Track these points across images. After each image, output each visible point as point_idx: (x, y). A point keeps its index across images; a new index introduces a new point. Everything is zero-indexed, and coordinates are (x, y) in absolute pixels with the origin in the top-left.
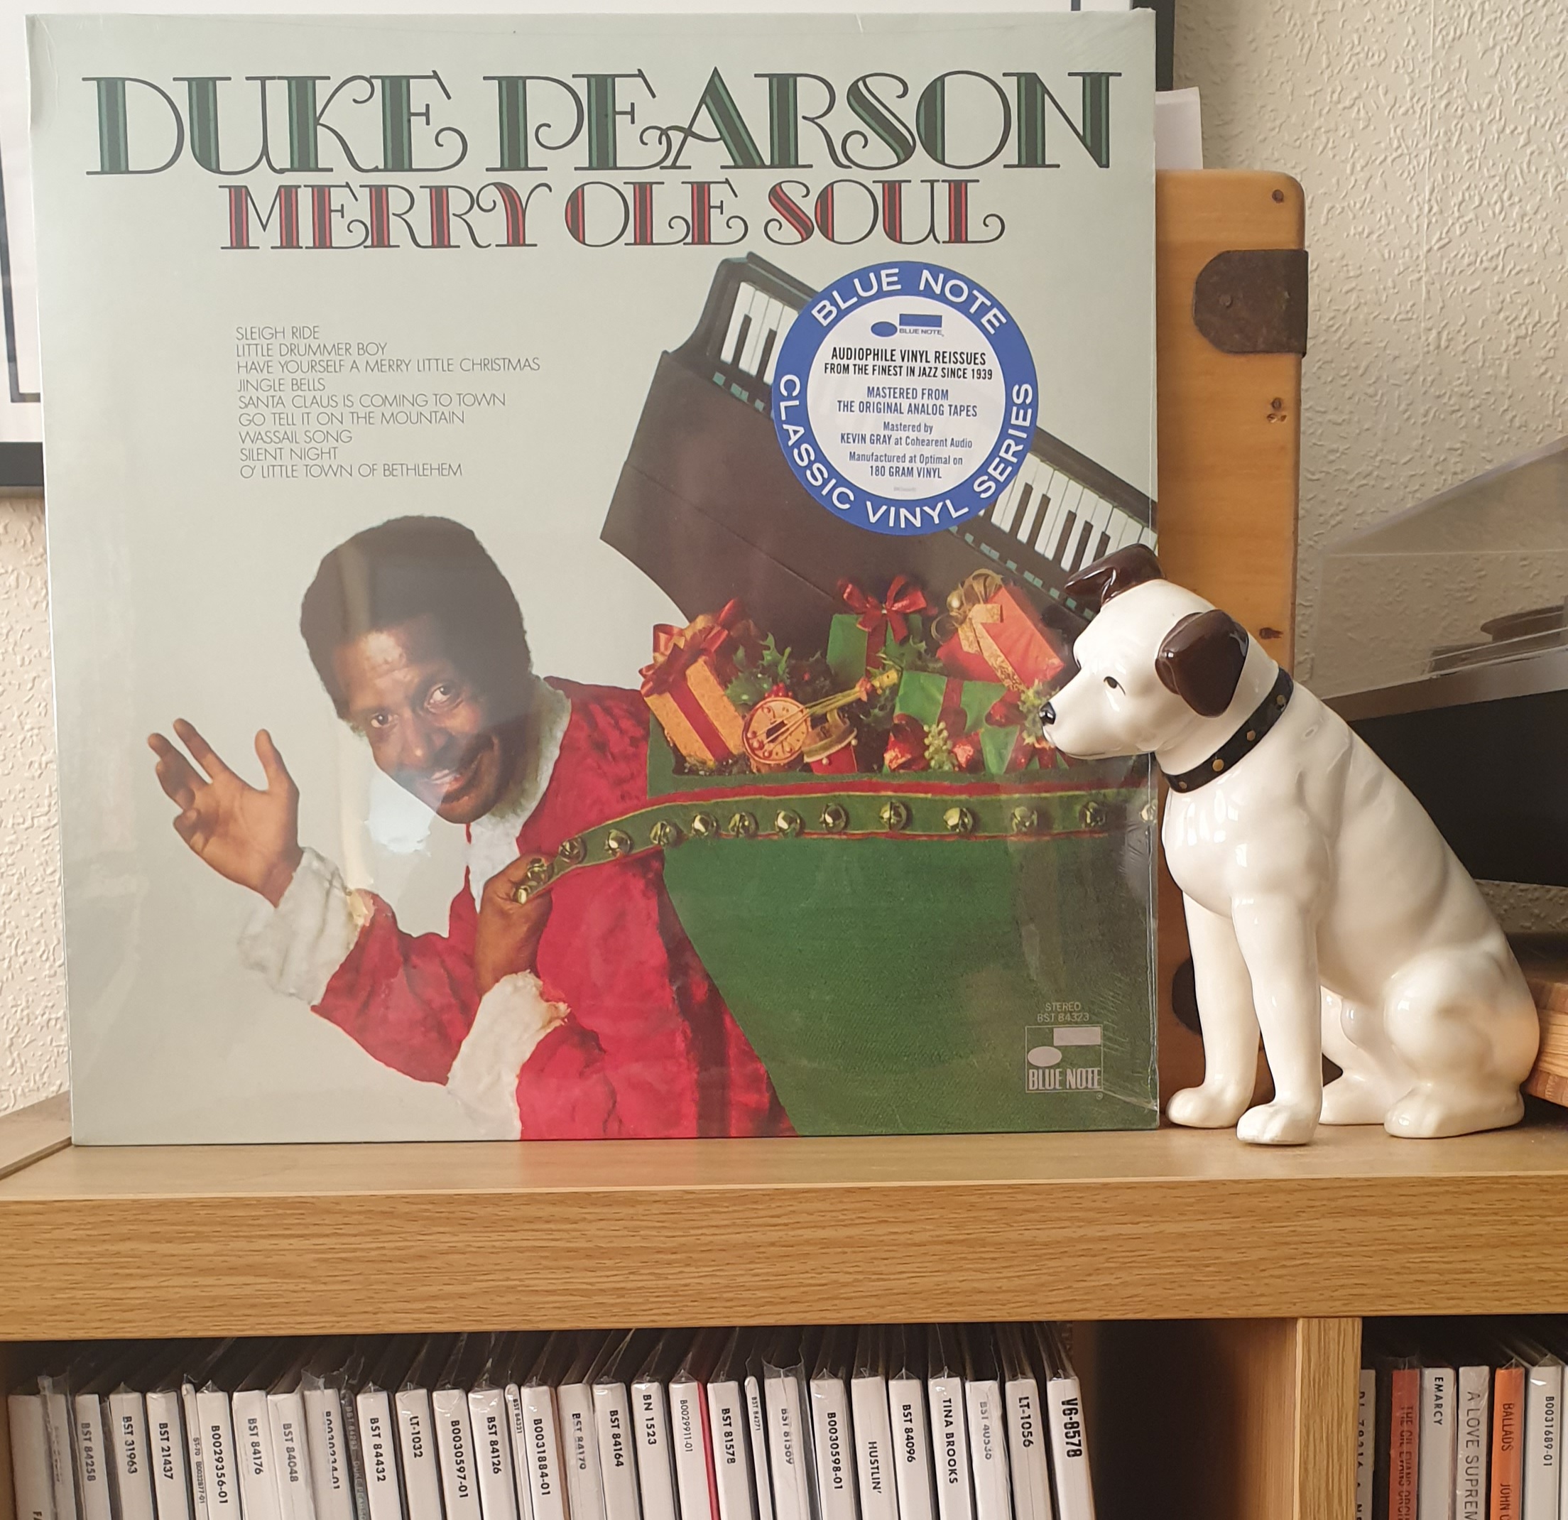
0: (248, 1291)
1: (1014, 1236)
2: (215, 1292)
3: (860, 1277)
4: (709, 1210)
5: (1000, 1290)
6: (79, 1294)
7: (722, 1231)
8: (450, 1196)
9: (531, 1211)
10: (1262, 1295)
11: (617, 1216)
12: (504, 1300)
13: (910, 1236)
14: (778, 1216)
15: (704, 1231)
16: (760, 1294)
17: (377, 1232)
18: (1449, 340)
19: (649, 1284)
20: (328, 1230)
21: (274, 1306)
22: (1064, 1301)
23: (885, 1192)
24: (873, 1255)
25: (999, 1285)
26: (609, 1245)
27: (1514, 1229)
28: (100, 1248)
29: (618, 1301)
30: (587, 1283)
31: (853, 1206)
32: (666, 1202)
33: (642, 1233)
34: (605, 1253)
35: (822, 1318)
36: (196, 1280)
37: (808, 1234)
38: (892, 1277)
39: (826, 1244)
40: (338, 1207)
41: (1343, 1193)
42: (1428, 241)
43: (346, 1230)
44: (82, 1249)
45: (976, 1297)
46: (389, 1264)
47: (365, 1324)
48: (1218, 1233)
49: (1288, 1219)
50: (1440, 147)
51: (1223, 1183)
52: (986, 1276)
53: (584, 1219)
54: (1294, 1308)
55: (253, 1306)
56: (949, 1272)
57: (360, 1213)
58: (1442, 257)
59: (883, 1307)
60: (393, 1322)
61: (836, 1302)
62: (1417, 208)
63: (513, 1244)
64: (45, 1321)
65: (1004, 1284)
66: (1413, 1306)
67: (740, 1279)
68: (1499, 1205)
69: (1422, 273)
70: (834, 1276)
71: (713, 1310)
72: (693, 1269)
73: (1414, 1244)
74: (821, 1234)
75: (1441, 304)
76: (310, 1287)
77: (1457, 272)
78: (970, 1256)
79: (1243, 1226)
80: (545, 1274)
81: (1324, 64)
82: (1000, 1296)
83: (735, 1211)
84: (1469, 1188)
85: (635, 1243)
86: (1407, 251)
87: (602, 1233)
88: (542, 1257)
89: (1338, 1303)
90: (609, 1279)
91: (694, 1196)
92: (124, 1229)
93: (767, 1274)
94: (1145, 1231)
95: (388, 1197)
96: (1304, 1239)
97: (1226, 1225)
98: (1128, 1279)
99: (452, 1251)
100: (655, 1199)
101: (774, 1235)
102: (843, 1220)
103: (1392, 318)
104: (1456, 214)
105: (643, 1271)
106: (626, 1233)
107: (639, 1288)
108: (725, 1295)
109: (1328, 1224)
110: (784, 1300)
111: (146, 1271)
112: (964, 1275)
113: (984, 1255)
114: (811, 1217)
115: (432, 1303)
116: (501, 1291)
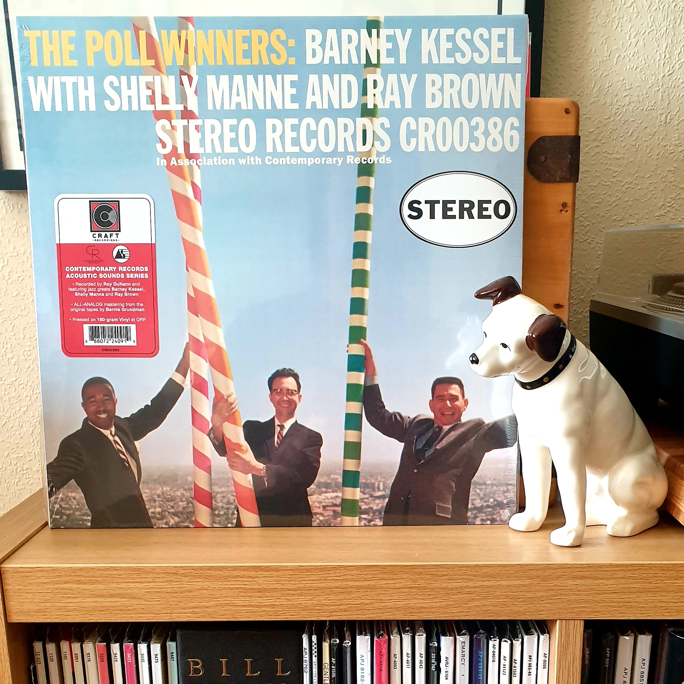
0: (118, 604)
1: (437, 585)
2: (105, 604)
3: (373, 601)
4: (310, 573)
6: (49, 604)
7: (316, 582)
8: (201, 567)
9: (236, 573)
10: (542, 611)
11: (272, 576)
12: (224, 609)
13: (393, 585)
14: (339, 577)
16: (331, 608)
17: (171, 581)
18: (671, 119)
19: (284, 603)
20: (150, 580)
21: (129, 610)
22: (459, 612)
23: (384, 567)
24: (379, 592)
25: (431, 605)
26: (267, 587)
27: (650, 586)
28: (56, 586)
29: (272, 609)
30: (259, 603)
31: (371, 572)
32: (291, 570)
33: (282, 582)
34: (265, 590)
35: (357, 618)
36: (96, 599)
37: (351, 583)
38: (387, 601)
39: (359, 588)
40: (154, 571)
41: (577, 570)
42: (664, 71)
44: (49, 586)
45: (421, 610)
46: (176, 594)
47: (168, 618)
48: (524, 586)
49: (553, 580)
50: (671, 26)
51: (527, 565)
52: (426, 601)
53: (257, 577)
54: (555, 616)
55: (120, 610)
56: (411, 600)
57: (163, 573)
58: (669, 79)
59: (383, 613)
60: (178, 617)
61: (363, 611)
62: (659, 56)
63: (228, 587)
64: (35, 615)
65: (435, 605)
66: (605, 616)
67: (322, 602)
68: (644, 576)
69: (660, 87)
70: (363, 601)
71: (312, 614)
72: (303, 597)
73: (606, 591)
74: (357, 584)
75: (668, 102)
77: (676, 86)
78: (419, 594)
79: (535, 583)
80: (241, 599)
82: (432, 610)
83: (320, 574)
86: (654, 76)
87: (265, 582)
88: (240, 592)
89: (573, 614)
90: (269, 601)
91: (303, 568)
92: (66, 579)
93: (334, 600)
94: (493, 584)
95: (175, 567)
96: (560, 588)
97: (527, 582)
98: (485, 603)
99: (202, 589)
100: (286, 569)
101: (337, 584)
102: (365, 578)
103: (645, 109)
104: (677, 59)
105: (282, 598)
106: (275, 582)
107: (280, 605)
108: (316, 608)
109: (570, 582)
110: (341, 610)
111: (75, 596)
112: (417, 601)
113: (425, 593)
114: (352, 577)
115: (195, 610)
116: (223, 605)
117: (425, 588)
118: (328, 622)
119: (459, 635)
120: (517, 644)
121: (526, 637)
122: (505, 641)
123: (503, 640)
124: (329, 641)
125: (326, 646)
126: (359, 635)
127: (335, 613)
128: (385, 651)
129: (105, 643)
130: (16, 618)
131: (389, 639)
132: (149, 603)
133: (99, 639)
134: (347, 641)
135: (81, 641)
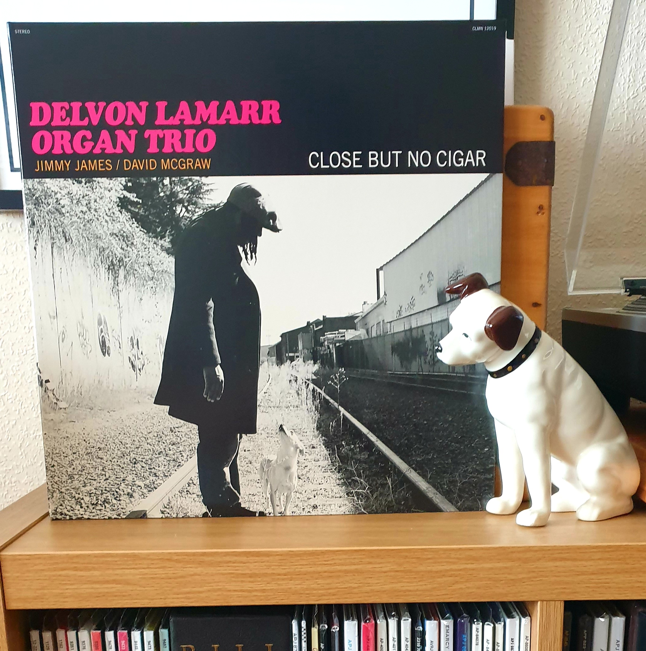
0: (114, 590)
1: (422, 568)
2: (100, 590)
3: (361, 585)
4: (299, 558)
5: (417, 590)
6: (46, 591)
8: (194, 553)
9: (227, 558)
10: (524, 592)
11: (262, 561)
12: (216, 594)
13: (380, 569)
14: (328, 561)
15: (296, 567)
16: (320, 592)
17: (165, 567)
18: (636, 140)
19: (275, 588)
20: (145, 566)
21: (124, 596)
22: (443, 595)
23: (371, 551)
24: (366, 576)
25: (417, 588)
26: (258, 572)
27: (627, 566)
28: (53, 573)
29: (263, 594)
30: (250, 588)
31: (357, 557)
32: (281, 555)
33: (272, 567)
34: (256, 575)
36: (92, 586)
37: (339, 568)
38: (374, 585)
39: (346, 572)
40: (149, 557)
41: (557, 552)
42: (628, 94)
43: (152, 566)
44: (46, 574)
45: (407, 593)
46: (170, 580)
47: (161, 603)
48: (506, 568)
49: (534, 562)
50: (635, 51)
51: (509, 548)
52: (412, 584)
53: (249, 562)
54: (536, 597)
55: (116, 596)
56: (397, 583)
57: (158, 559)
58: (634, 102)
59: (371, 597)
60: (172, 603)
61: (350, 595)
62: (623, 80)
63: (220, 572)
64: (33, 602)
65: (420, 588)
66: (584, 597)
67: (312, 586)
68: (621, 557)
69: (625, 109)
70: (350, 585)
71: (301, 598)
72: (293, 582)
73: (586, 572)
74: (344, 568)
75: (633, 123)
76: (139, 589)
77: (641, 109)
78: (405, 577)
79: (516, 565)
80: (233, 584)
81: (584, 13)
82: (418, 593)
83: (310, 559)
84: (609, 549)
85: (270, 571)
87: (256, 567)
88: (232, 577)
89: (554, 595)
90: (260, 586)
91: (292, 553)
92: (63, 566)
93: (323, 584)
94: (476, 567)
95: (169, 553)
96: (541, 570)
97: (509, 564)
98: (469, 586)
99: (195, 574)
100: (276, 554)
101: (326, 568)
102: (353, 562)
103: (611, 130)
104: (641, 82)
105: (273, 583)
106: (265, 567)
107: (271, 589)
108: (306, 592)
109: (551, 564)
110: (330, 594)
111: (72, 582)
112: (402, 584)
113: (411, 576)
114: (340, 562)
115: (188, 595)
116: (215, 591)
117: (410, 571)
118: (317, 606)
119: (443, 618)
120: (499, 627)
121: (508, 621)
122: (488, 624)
123: (486, 623)
124: (317, 627)
125: (315, 631)
126: (346, 620)
127: (324, 597)
128: (372, 636)
129: (100, 631)
130: (14, 605)
131: (376, 623)
132: (144, 589)
133: (94, 627)
134: (335, 627)
135: (77, 629)
